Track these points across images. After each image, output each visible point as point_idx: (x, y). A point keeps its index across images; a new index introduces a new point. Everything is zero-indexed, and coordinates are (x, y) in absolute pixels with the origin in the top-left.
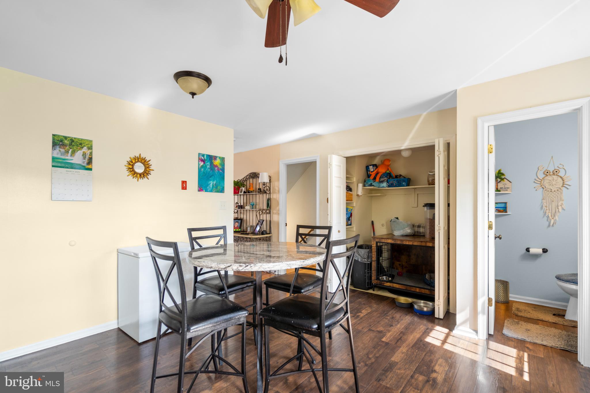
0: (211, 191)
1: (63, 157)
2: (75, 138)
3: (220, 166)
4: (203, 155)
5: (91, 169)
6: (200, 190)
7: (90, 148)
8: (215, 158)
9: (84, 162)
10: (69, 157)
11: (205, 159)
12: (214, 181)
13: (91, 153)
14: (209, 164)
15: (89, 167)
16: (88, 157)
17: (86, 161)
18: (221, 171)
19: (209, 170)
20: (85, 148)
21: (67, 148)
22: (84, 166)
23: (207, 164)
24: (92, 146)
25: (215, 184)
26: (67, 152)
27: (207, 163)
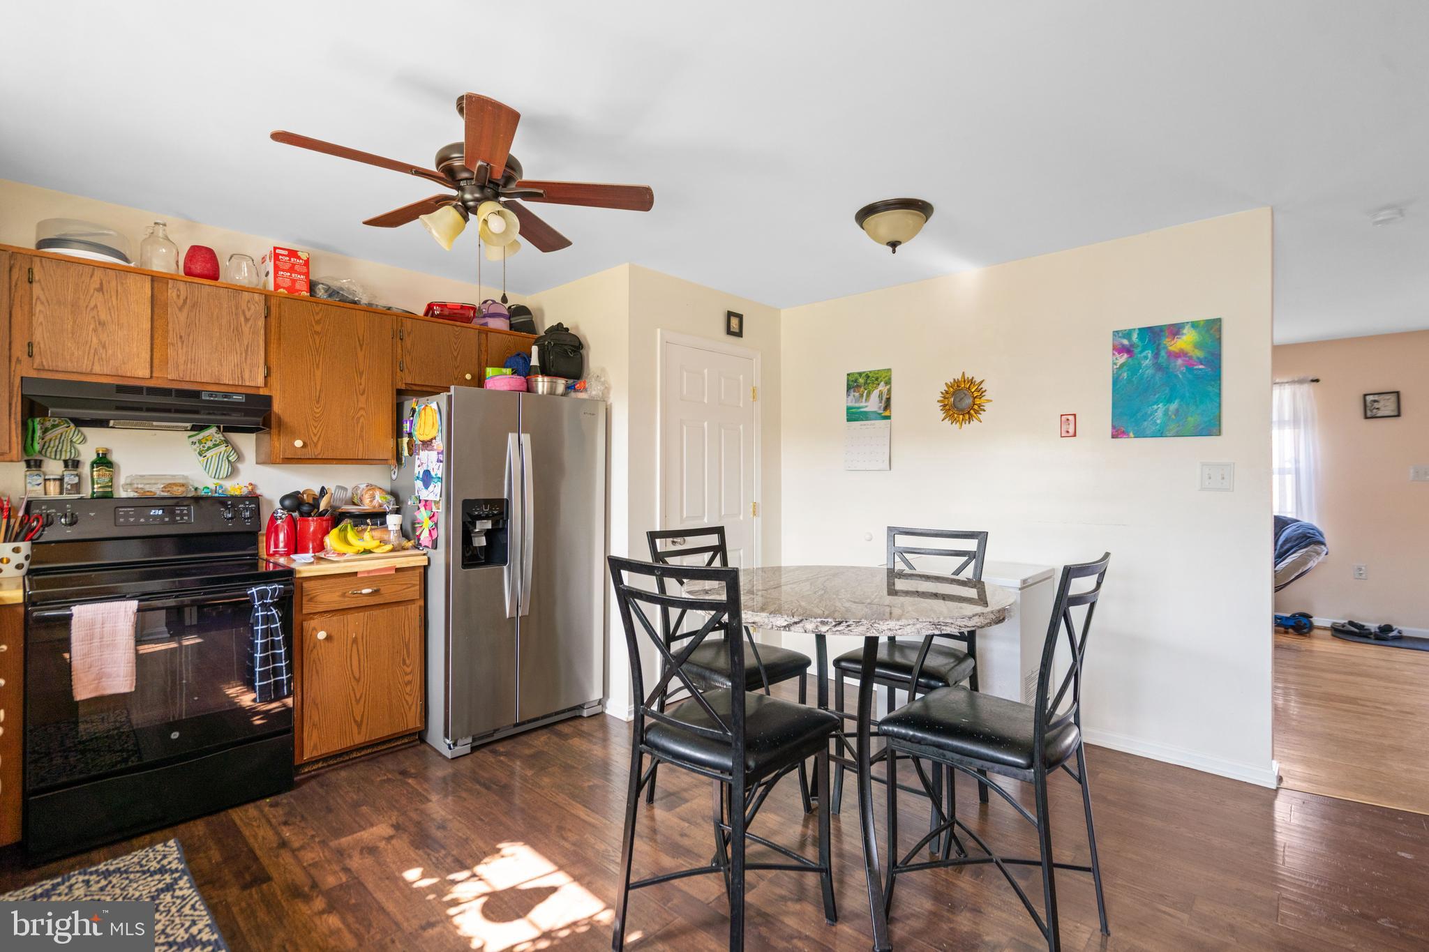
0: (1161, 434)
1: (857, 405)
2: (870, 372)
3: (1196, 351)
4: (1127, 334)
5: (888, 417)
6: (1117, 433)
7: (888, 382)
8: (1175, 330)
9: (880, 408)
10: (863, 404)
11: (1132, 345)
12: (1170, 401)
13: (889, 391)
14: (1150, 355)
15: (887, 413)
16: (884, 398)
17: (883, 405)
18: (1201, 367)
19: (1150, 372)
20: (882, 383)
21: (862, 389)
22: (880, 414)
23: (1144, 354)
24: (890, 379)
25: (1177, 411)
26: (862, 396)
27: (1141, 352)
